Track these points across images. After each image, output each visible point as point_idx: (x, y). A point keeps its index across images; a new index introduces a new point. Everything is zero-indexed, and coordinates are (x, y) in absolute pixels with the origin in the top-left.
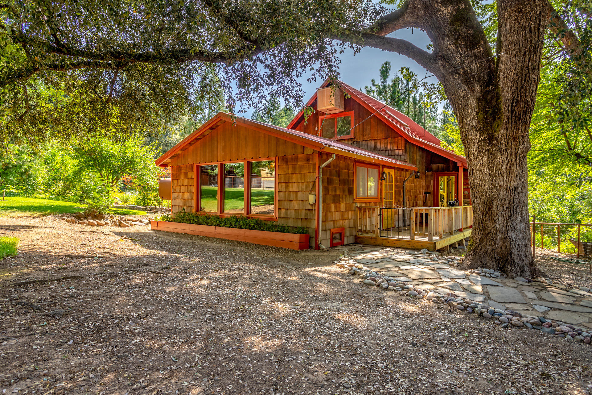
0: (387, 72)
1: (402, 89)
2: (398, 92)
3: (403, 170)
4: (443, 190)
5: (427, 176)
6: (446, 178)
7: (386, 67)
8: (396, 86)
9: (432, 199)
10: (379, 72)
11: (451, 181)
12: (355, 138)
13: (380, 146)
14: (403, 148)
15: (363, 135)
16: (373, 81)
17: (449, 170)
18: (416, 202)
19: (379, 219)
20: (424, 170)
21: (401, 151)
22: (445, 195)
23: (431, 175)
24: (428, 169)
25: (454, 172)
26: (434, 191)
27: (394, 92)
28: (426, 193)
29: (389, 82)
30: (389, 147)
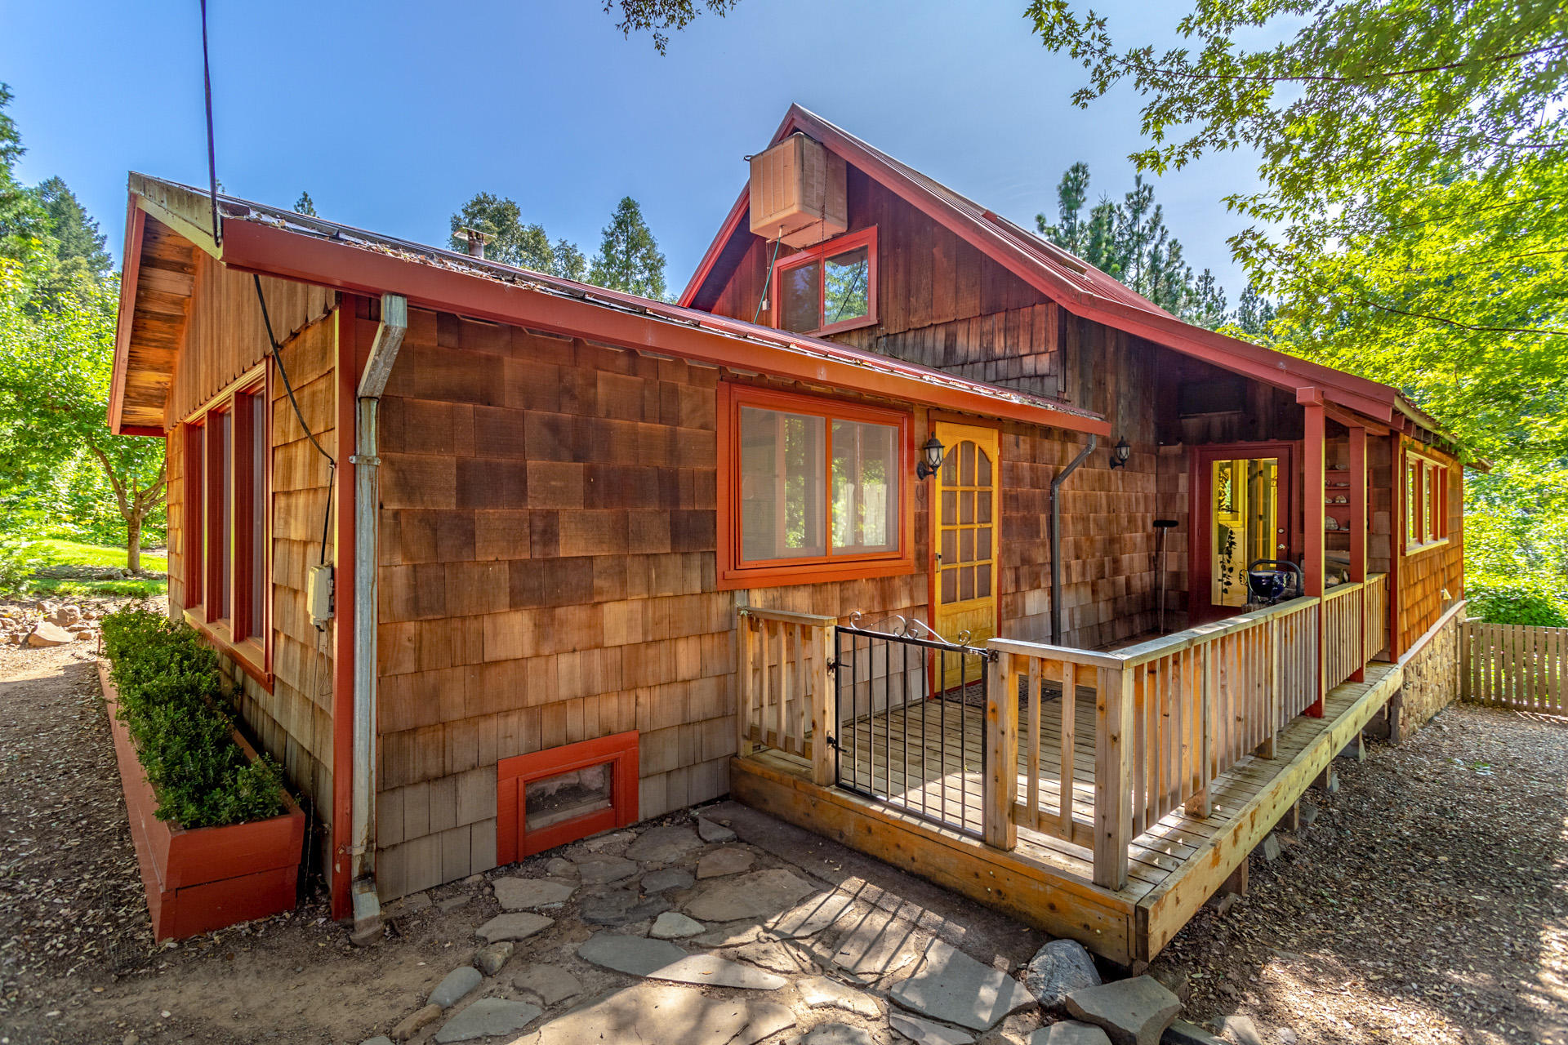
0: (1079, 191)
1: (1121, 234)
2: (1108, 242)
3: (1047, 432)
4: (1232, 510)
5: (1163, 461)
6: (1243, 465)
7: (1076, 178)
8: (1101, 225)
9: (1183, 546)
10: (1058, 193)
11: (1260, 480)
12: (879, 325)
13: (968, 344)
14: (1053, 347)
15: (908, 311)
16: (1039, 218)
17: (1251, 436)
18: (1116, 561)
19: (829, 687)
20: (1151, 438)
21: (1045, 359)
22: (1239, 528)
23: (1181, 458)
24: (1167, 433)
25: (1272, 442)
26: (1190, 516)
27: (1096, 241)
28: (1159, 524)
29: (1084, 216)
30: (999, 348)
